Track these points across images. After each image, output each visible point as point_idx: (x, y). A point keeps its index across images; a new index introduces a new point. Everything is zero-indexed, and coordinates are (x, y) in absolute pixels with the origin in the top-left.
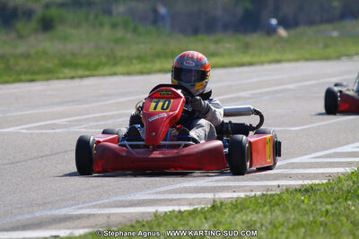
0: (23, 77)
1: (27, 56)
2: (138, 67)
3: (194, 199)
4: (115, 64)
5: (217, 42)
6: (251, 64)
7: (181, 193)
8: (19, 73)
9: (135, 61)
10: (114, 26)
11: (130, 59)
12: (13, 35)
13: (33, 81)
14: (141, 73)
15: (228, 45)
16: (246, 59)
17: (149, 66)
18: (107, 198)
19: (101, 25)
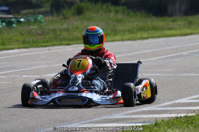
0: (64, 42)
1: (67, 30)
2: (128, 36)
3: (147, 118)
4: (115, 35)
5: (173, 21)
6: (191, 34)
7: (140, 114)
8: (62, 40)
9: (126, 33)
10: (117, 12)
11: (124, 32)
12: (61, 17)
13: (69, 45)
14: (129, 40)
15: (179, 23)
16: (189, 31)
17: (134, 35)
18: (99, 117)
19: (110, 11)
